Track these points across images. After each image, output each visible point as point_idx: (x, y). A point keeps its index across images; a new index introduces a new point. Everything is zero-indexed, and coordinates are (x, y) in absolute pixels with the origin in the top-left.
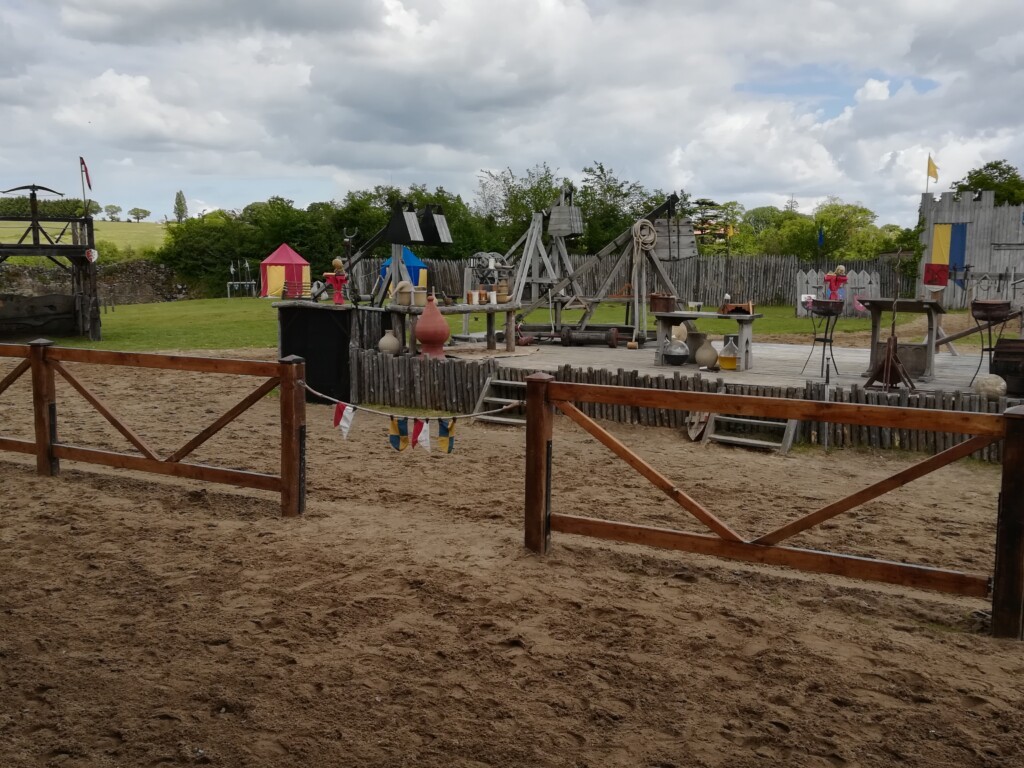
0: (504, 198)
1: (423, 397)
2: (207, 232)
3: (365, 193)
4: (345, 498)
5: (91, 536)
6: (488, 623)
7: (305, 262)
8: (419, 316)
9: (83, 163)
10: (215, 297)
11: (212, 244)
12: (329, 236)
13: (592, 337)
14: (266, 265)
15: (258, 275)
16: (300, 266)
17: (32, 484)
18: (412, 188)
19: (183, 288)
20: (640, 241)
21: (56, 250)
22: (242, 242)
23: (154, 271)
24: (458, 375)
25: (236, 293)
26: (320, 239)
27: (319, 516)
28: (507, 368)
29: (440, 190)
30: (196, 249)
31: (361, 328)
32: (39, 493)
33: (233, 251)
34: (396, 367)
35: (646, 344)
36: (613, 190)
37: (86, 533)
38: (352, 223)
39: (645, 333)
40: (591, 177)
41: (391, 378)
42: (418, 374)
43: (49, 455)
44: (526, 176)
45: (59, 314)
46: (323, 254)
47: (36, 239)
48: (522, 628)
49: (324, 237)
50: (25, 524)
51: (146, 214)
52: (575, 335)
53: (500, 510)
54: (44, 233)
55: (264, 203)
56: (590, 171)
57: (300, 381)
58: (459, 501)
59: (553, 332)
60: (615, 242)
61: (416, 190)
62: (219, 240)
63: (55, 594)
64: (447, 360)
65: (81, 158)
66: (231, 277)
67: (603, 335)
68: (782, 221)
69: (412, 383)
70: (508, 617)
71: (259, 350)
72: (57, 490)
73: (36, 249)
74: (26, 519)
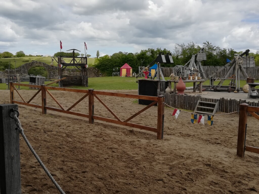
0: (181, 51)
1: (178, 105)
2: (107, 60)
3: (145, 50)
4: (171, 135)
5: (109, 141)
6: (239, 181)
7: (131, 68)
8: (177, 83)
9: (85, 43)
10: (108, 76)
11: (108, 63)
12: (136, 61)
13: (223, 89)
14: (122, 68)
15: (120, 71)
16: (130, 69)
17: (88, 126)
18: (157, 49)
19: (101, 74)
20: (238, 62)
21: (78, 65)
22: (115, 63)
23: (94, 70)
24: (189, 99)
25: (115, 75)
26: (134, 62)
27: (167, 140)
28: (204, 98)
29: (165, 49)
30: (105, 65)
31: (161, 86)
32: (91, 129)
33: (113, 65)
34: (170, 97)
35: (239, 92)
36: (211, 48)
37: (107, 141)
38: (142, 58)
39: (239, 88)
40: (205, 45)
41: (169, 100)
42: (177, 99)
43: (92, 118)
44: (188, 45)
45: (78, 80)
46: (135, 66)
47: (74, 62)
48: (251, 184)
49: (135, 61)
50: (91, 137)
51: (90, 56)
52: (218, 89)
53: (219, 141)
54: (76, 61)
55: (117, 53)
56: (205, 43)
57: (163, 102)
58: (205, 138)
59: (211, 88)
60: (230, 63)
61: (158, 49)
62: (110, 62)
63: (107, 160)
64: (185, 95)
65: (85, 42)
66: (113, 71)
67: (226, 89)
68: (255, 57)
69: (175, 101)
70: (245, 180)
71: (126, 90)
72: (95, 128)
73: (74, 64)
74: (91, 136)
